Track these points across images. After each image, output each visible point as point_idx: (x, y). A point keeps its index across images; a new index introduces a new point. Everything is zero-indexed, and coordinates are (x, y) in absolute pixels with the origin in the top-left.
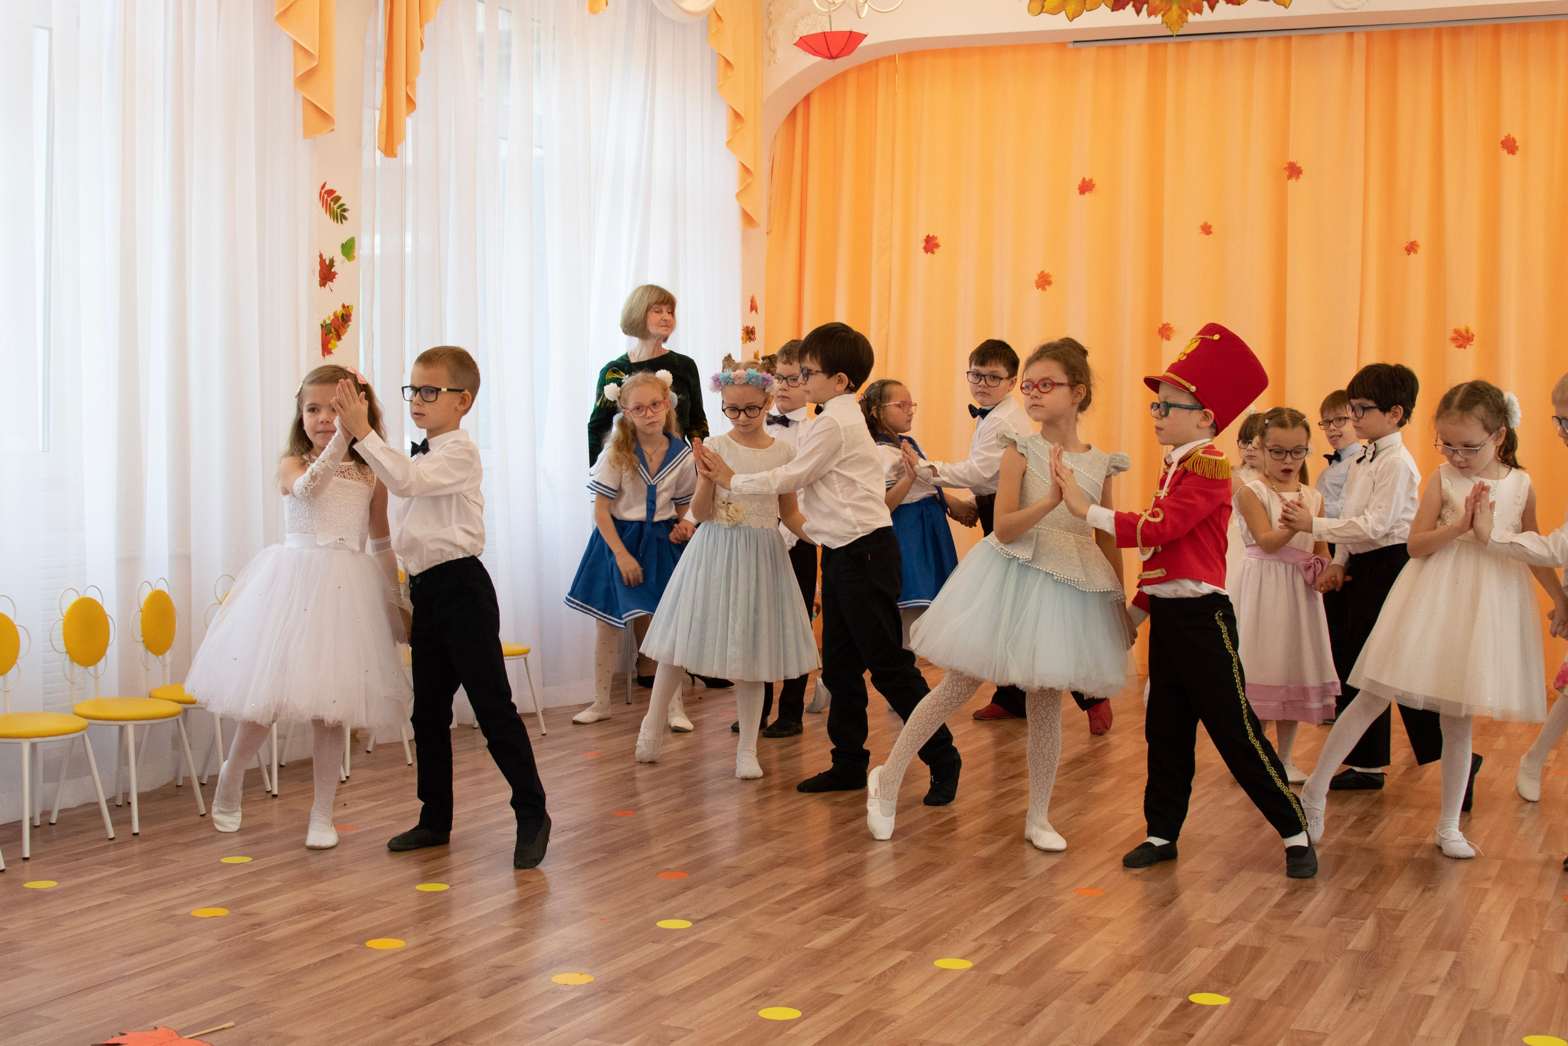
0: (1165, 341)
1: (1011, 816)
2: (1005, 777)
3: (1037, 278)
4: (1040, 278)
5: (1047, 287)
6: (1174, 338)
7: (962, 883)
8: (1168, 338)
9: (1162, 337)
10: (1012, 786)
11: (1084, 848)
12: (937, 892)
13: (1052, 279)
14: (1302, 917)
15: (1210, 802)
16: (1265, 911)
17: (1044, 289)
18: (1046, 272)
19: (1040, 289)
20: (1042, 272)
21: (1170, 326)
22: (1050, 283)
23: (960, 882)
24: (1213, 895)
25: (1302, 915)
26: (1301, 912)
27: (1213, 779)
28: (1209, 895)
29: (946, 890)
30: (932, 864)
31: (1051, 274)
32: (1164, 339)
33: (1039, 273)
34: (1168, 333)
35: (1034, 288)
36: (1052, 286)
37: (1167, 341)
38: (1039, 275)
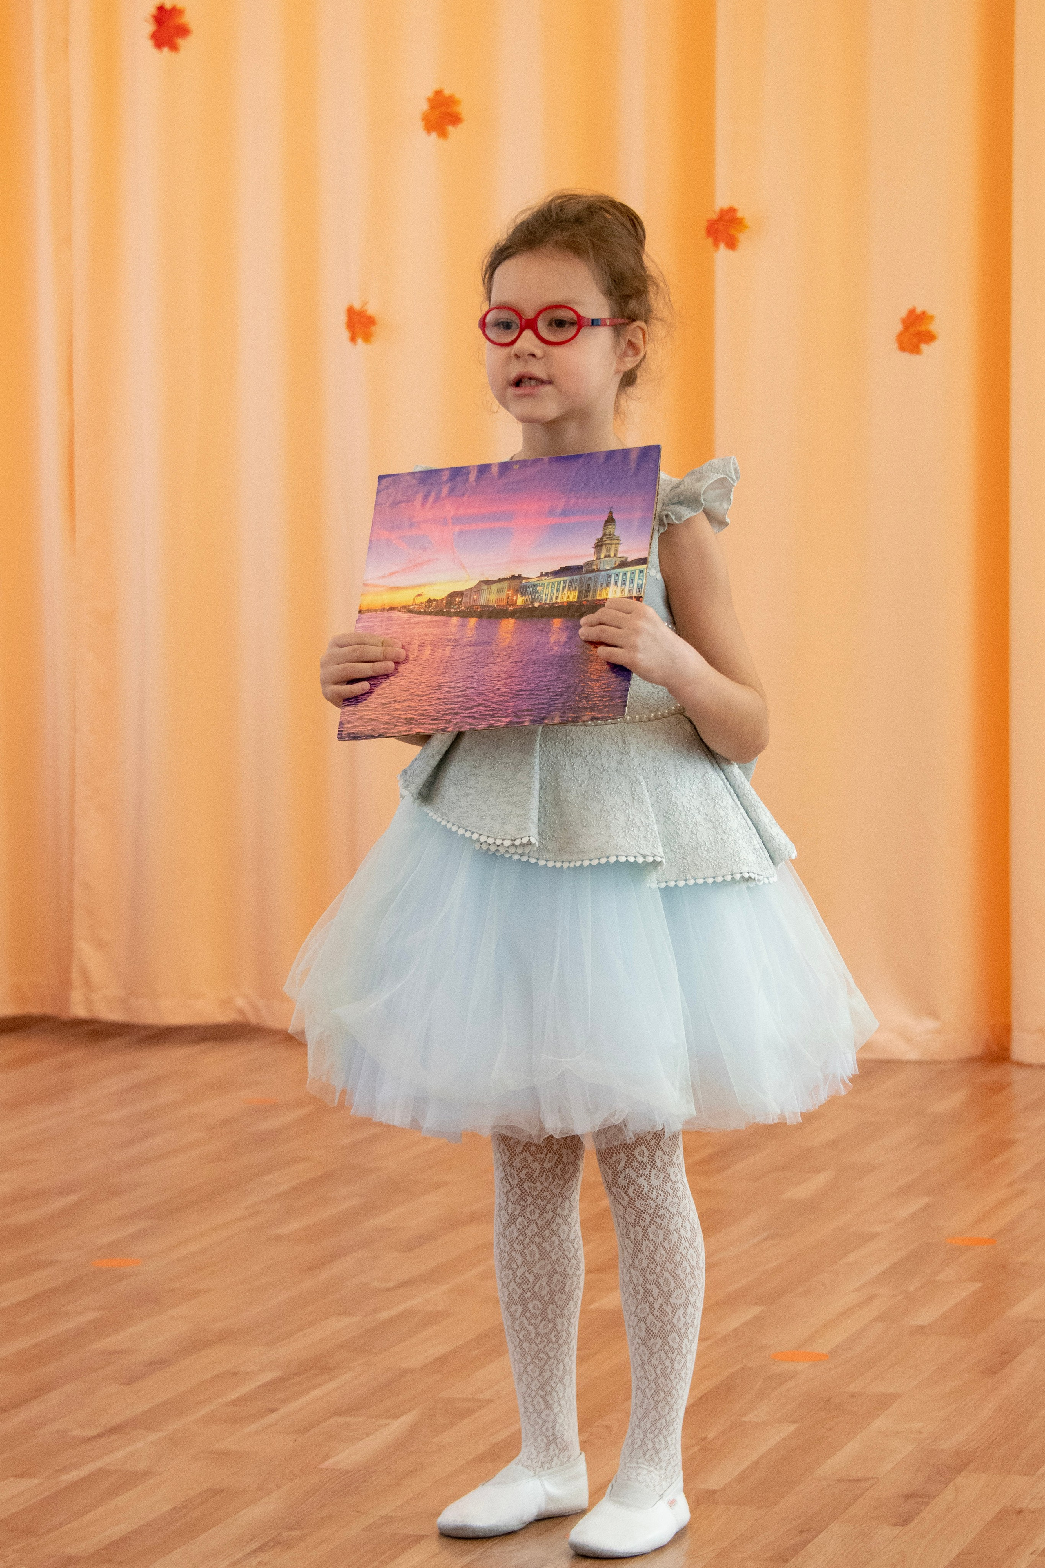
2: (391, 1284)
3: (424, 106)
4: (432, 108)
5: (450, 129)
6: (746, 243)
7: (297, 1533)
8: (732, 244)
9: (717, 242)
10: (407, 1305)
12: (237, 1557)
13: (463, 110)
17: (443, 134)
18: (447, 92)
19: (434, 135)
20: (438, 93)
21: (739, 214)
22: (456, 119)
23: (292, 1529)
24: (897, 1530)
28: (888, 1531)
30: (220, 1491)
31: (458, 96)
32: (722, 246)
33: (430, 94)
34: (733, 232)
35: (421, 132)
36: (461, 127)
37: (729, 252)
38: (429, 100)
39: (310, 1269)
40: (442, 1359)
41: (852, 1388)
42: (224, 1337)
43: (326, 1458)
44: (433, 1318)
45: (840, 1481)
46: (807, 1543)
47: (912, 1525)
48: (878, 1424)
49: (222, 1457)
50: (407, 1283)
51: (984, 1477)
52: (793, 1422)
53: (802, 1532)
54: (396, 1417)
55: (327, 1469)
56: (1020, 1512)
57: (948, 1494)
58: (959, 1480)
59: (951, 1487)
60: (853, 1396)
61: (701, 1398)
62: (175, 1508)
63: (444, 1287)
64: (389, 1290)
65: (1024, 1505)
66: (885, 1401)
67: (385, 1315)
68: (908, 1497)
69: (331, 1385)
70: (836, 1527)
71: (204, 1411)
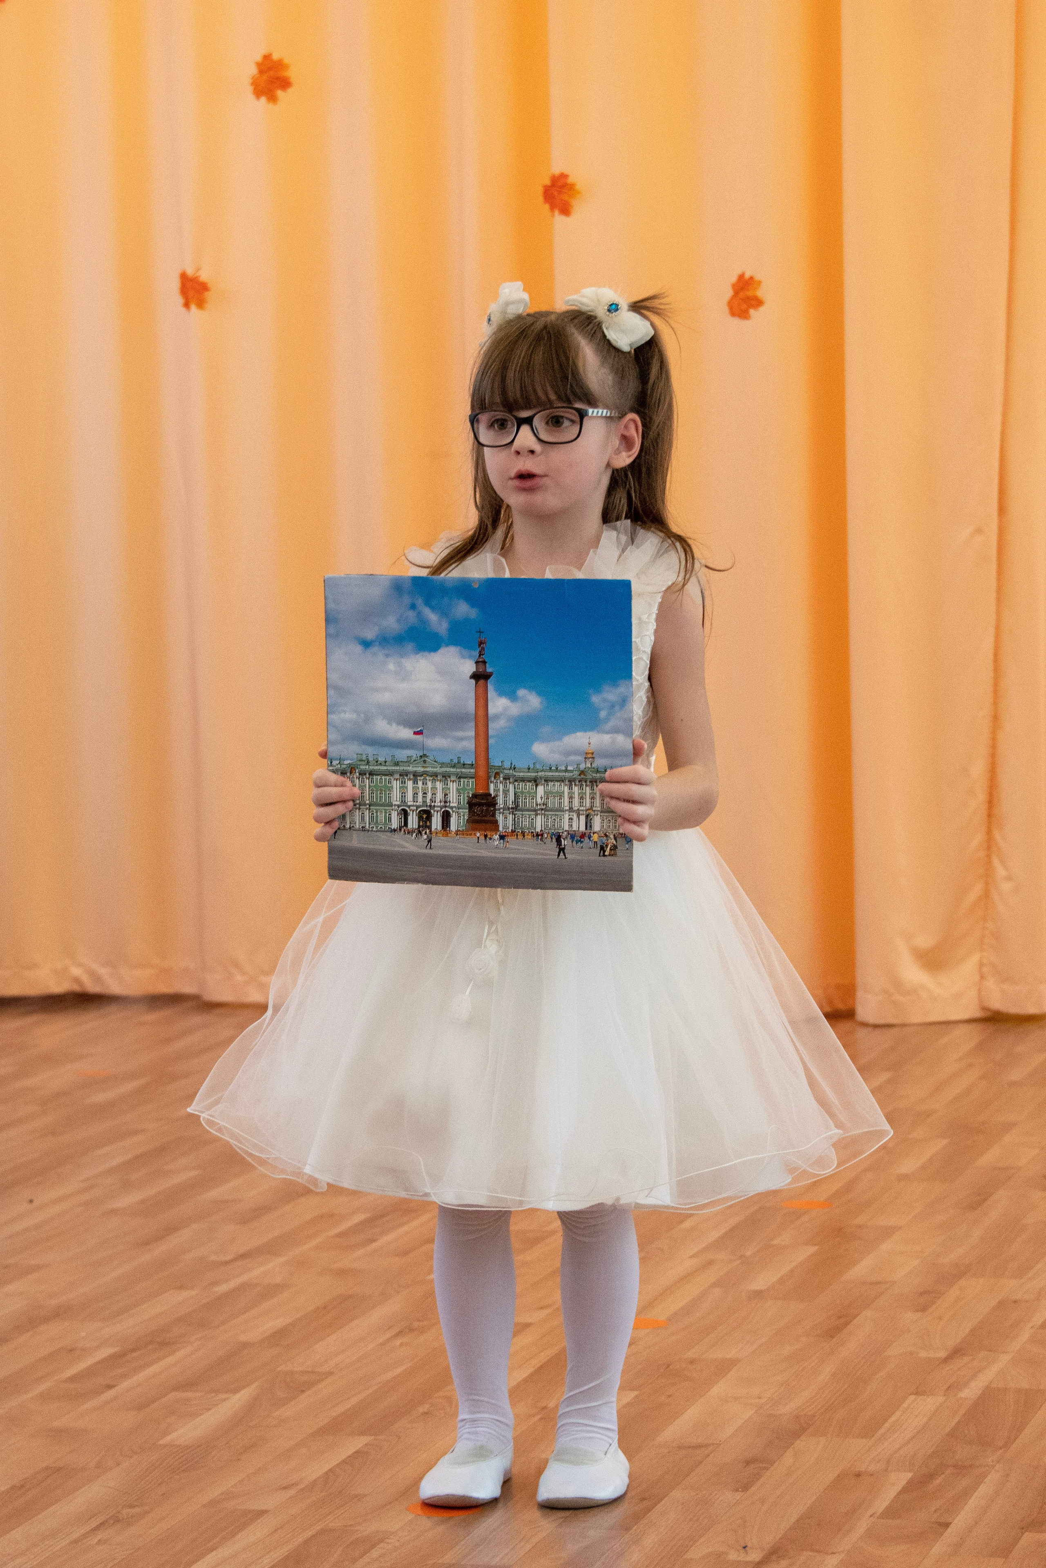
0: (559, 219)
1: (246, 1345)
2: (228, 1258)
3: (253, 70)
4: (261, 72)
5: (280, 93)
6: (579, 209)
7: (137, 1510)
8: (565, 210)
9: (552, 208)
10: (244, 1278)
11: (425, 1408)
12: (76, 1535)
13: (292, 74)
14: (950, 1535)
15: (715, 1285)
16: (863, 1525)
17: (272, 98)
18: (275, 57)
19: (263, 99)
20: (267, 57)
21: (570, 180)
22: (285, 84)
23: (132, 1506)
24: (738, 1495)
25: (949, 1530)
26: (947, 1525)
27: (716, 1234)
28: (728, 1497)
29: (97, 1528)
30: (59, 1469)
31: (286, 61)
32: (557, 212)
33: (259, 58)
34: (565, 197)
35: (249, 96)
36: (290, 90)
37: (563, 218)
38: (258, 65)
39: (147, 1243)
40: (281, 1333)
41: (690, 1355)
42: (59, 1313)
43: (165, 1433)
44: (271, 1291)
45: (680, 1448)
46: (648, 1510)
47: (751, 1491)
48: (719, 1389)
49: (58, 1435)
50: (244, 1256)
51: (823, 1440)
52: (633, 1390)
53: (643, 1499)
54: (235, 1391)
55: (165, 1446)
56: (858, 1475)
57: (788, 1459)
58: (799, 1444)
59: (790, 1452)
60: (692, 1362)
61: (541, 1367)
62: (13, 1488)
63: (282, 1260)
64: (227, 1263)
65: (863, 1469)
66: (724, 1367)
67: (224, 1288)
68: (748, 1463)
69: (169, 1360)
70: (677, 1494)
71: (43, 1387)
